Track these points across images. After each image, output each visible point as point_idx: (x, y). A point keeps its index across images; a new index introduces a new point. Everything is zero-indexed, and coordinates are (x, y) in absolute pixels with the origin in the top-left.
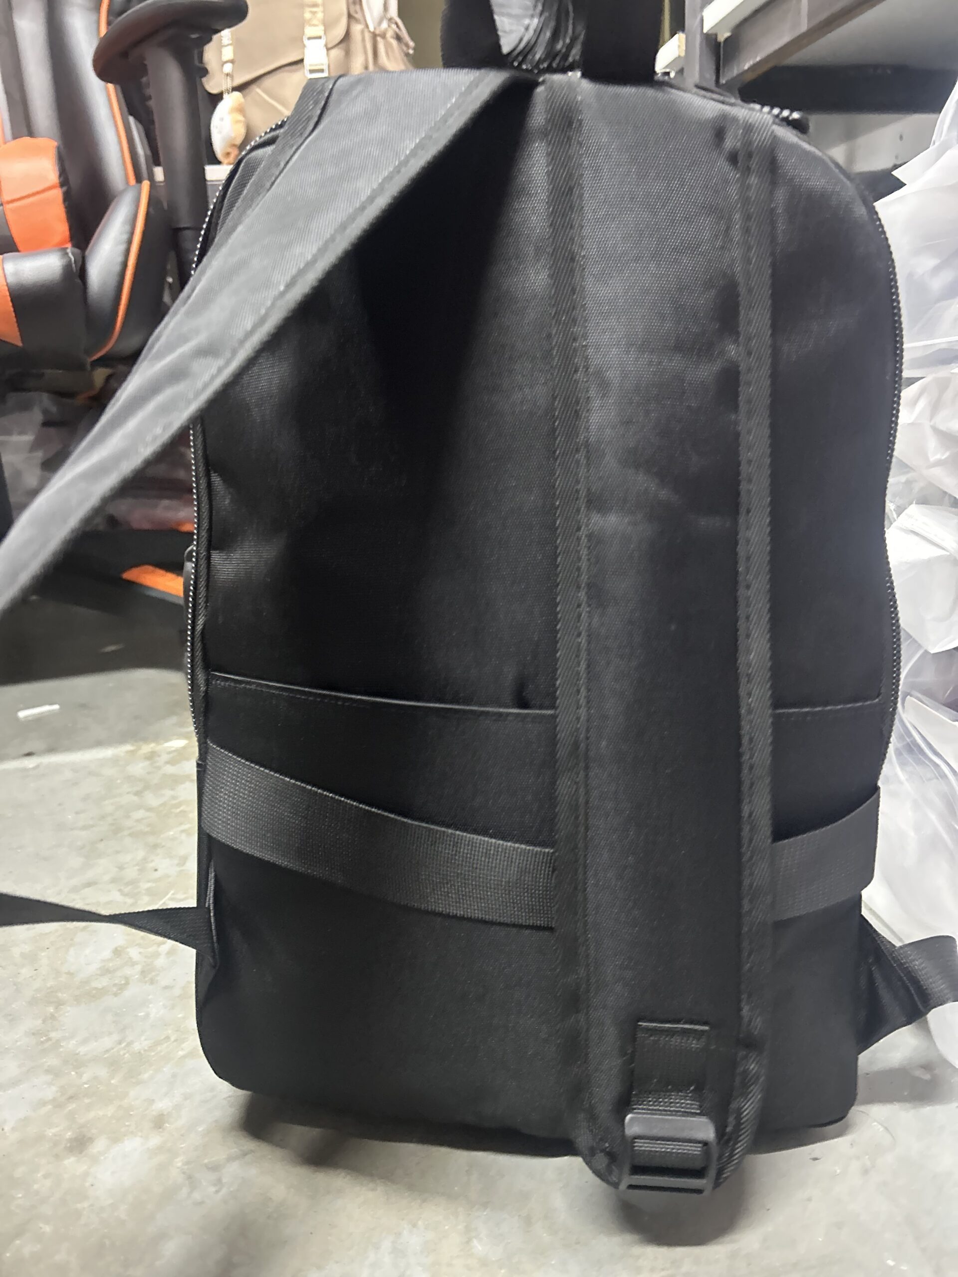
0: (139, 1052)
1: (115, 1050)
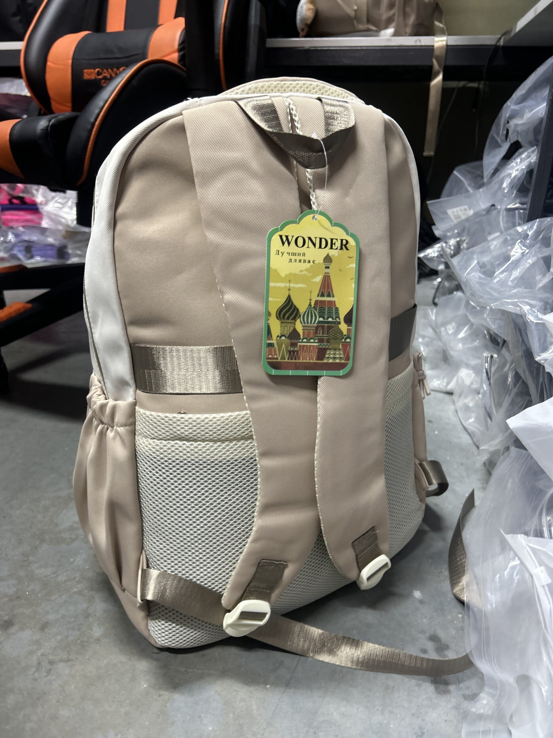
0: (59, 582)
1: (50, 577)
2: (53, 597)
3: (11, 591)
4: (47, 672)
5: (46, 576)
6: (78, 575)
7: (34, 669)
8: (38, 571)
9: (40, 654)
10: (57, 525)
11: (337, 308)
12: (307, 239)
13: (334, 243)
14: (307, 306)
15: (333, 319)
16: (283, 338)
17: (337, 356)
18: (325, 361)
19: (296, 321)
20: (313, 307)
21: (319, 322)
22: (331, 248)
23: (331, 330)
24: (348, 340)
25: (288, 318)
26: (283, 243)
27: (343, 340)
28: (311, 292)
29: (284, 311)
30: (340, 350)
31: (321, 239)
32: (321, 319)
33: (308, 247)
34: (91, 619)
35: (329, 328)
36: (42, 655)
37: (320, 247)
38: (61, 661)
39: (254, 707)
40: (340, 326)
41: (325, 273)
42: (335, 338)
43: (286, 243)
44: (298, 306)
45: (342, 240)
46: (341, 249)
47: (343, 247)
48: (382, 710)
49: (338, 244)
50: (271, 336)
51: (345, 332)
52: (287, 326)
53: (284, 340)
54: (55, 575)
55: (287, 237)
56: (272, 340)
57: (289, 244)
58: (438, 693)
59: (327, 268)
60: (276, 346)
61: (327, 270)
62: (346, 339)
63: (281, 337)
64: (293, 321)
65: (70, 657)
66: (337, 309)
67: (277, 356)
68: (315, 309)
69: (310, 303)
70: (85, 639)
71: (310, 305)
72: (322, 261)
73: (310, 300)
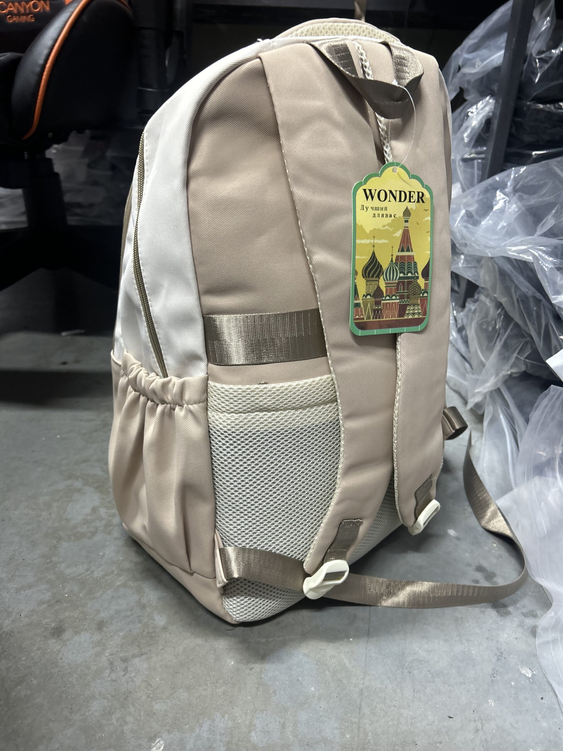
0: (97, 579)
1: (84, 575)
2: (98, 595)
3: (47, 596)
4: (124, 671)
5: (79, 575)
6: (114, 568)
7: (108, 671)
8: (67, 571)
9: (107, 654)
10: (68, 520)
11: (415, 262)
12: (388, 193)
13: (412, 196)
14: (390, 262)
15: (412, 274)
16: (369, 297)
17: (416, 311)
18: (406, 318)
19: (379, 278)
20: (395, 263)
21: (400, 278)
22: (410, 201)
23: (411, 285)
24: (425, 295)
25: (373, 277)
26: (367, 198)
27: (421, 295)
28: (393, 247)
29: (369, 269)
30: (418, 305)
31: (400, 192)
32: (402, 275)
33: (390, 201)
34: (148, 609)
35: (409, 283)
36: (111, 654)
37: (400, 201)
38: (134, 656)
39: (346, 661)
40: (418, 281)
41: (405, 227)
42: (414, 293)
43: (370, 197)
44: (381, 263)
45: (418, 193)
46: (418, 202)
47: (420, 199)
48: (460, 640)
49: (415, 197)
50: (358, 296)
51: (423, 287)
52: (372, 285)
53: (369, 299)
54: (90, 572)
55: (370, 190)
56: (359, 300)
57: (372, 198)
58: (501, 616)
59: (406, 221)
60: (362, 306)
61: (407, 224)
62: (423, 295)
63: (366, 297)
64: (377, 279)
65: (143, 651)
66: (415, 264)
67: (363, 316)
68: (396, 265)
69: (392, 258)
70: (151, 631)
71: (392, 261)
72: (402, 215)
73: (392, 255)
